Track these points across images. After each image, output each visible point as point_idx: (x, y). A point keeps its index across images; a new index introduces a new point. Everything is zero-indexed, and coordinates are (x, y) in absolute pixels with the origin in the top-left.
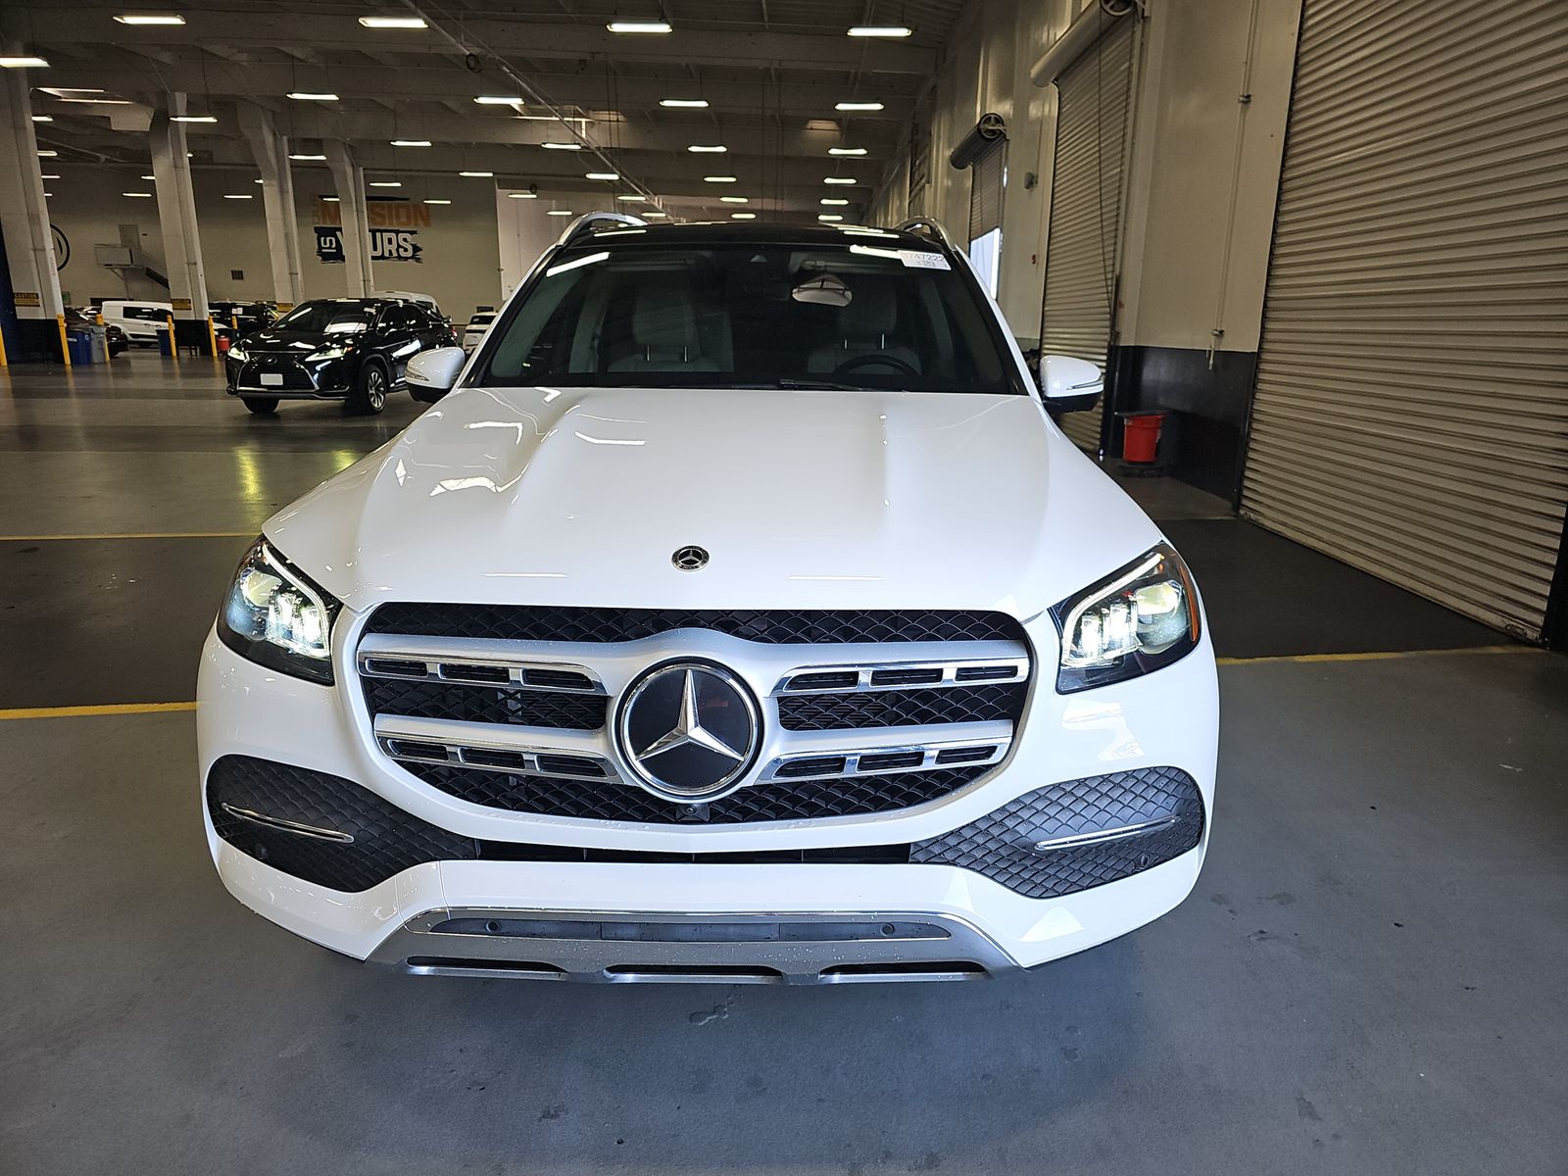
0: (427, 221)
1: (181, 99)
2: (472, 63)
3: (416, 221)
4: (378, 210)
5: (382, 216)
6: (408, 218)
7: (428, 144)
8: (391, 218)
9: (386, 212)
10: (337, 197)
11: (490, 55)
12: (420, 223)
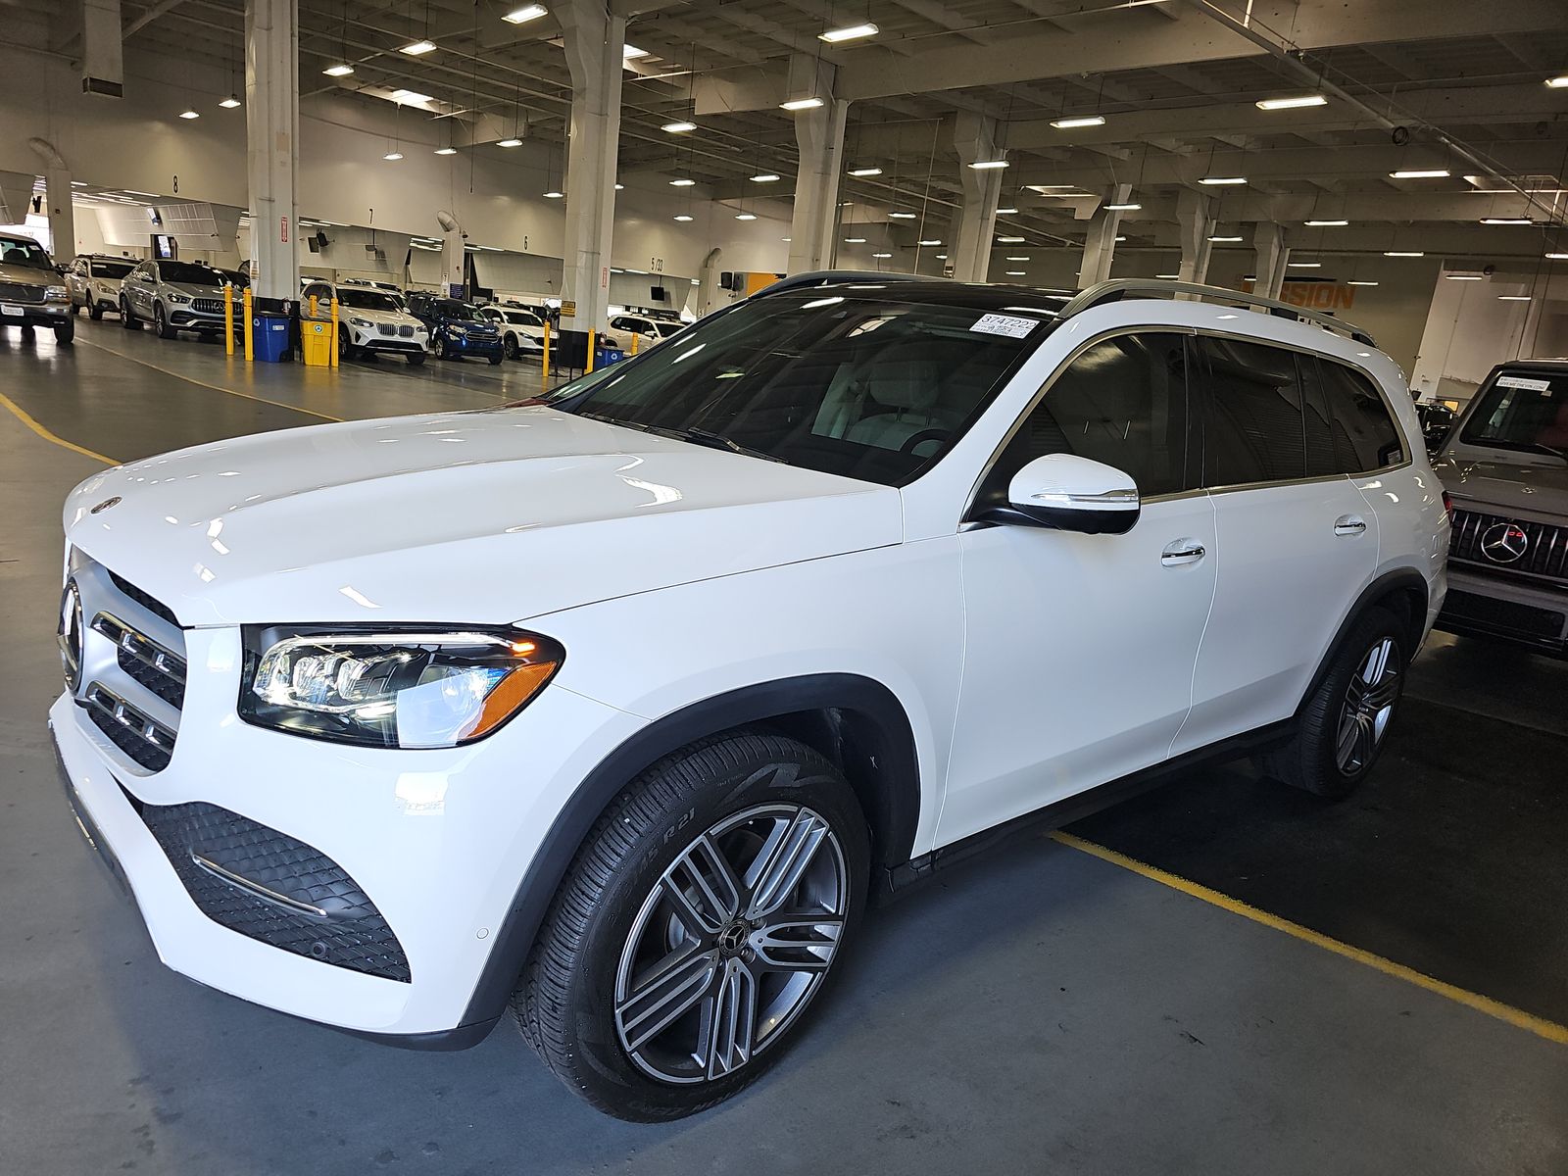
0: (1348, 303)
1: (1125, 189)
2: (1399, 136)
3: (1336, 301)
4: (1299, 291)
5: (1302, 298)
6: (1329, 299)
7: (1344, 223)
8: (1310, 299)
9: (1306, 294)
10: (1254, 277)
11: (1423, 126)
12: (1341, 305)
